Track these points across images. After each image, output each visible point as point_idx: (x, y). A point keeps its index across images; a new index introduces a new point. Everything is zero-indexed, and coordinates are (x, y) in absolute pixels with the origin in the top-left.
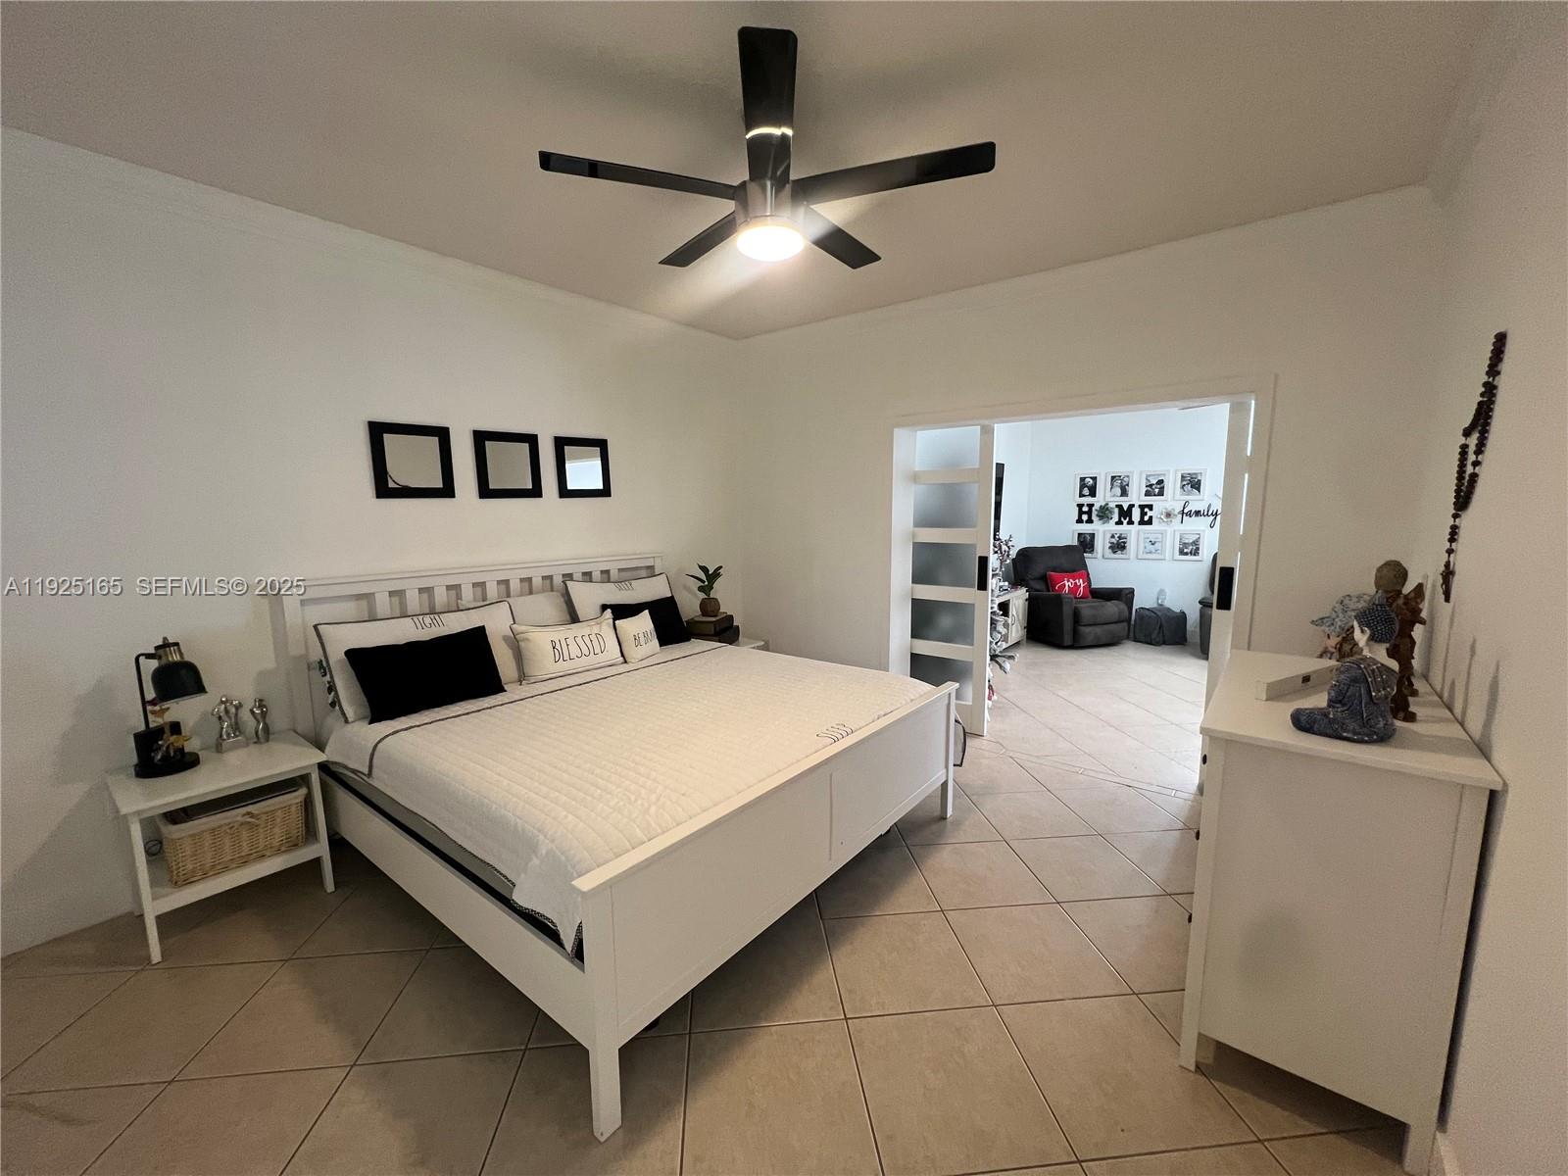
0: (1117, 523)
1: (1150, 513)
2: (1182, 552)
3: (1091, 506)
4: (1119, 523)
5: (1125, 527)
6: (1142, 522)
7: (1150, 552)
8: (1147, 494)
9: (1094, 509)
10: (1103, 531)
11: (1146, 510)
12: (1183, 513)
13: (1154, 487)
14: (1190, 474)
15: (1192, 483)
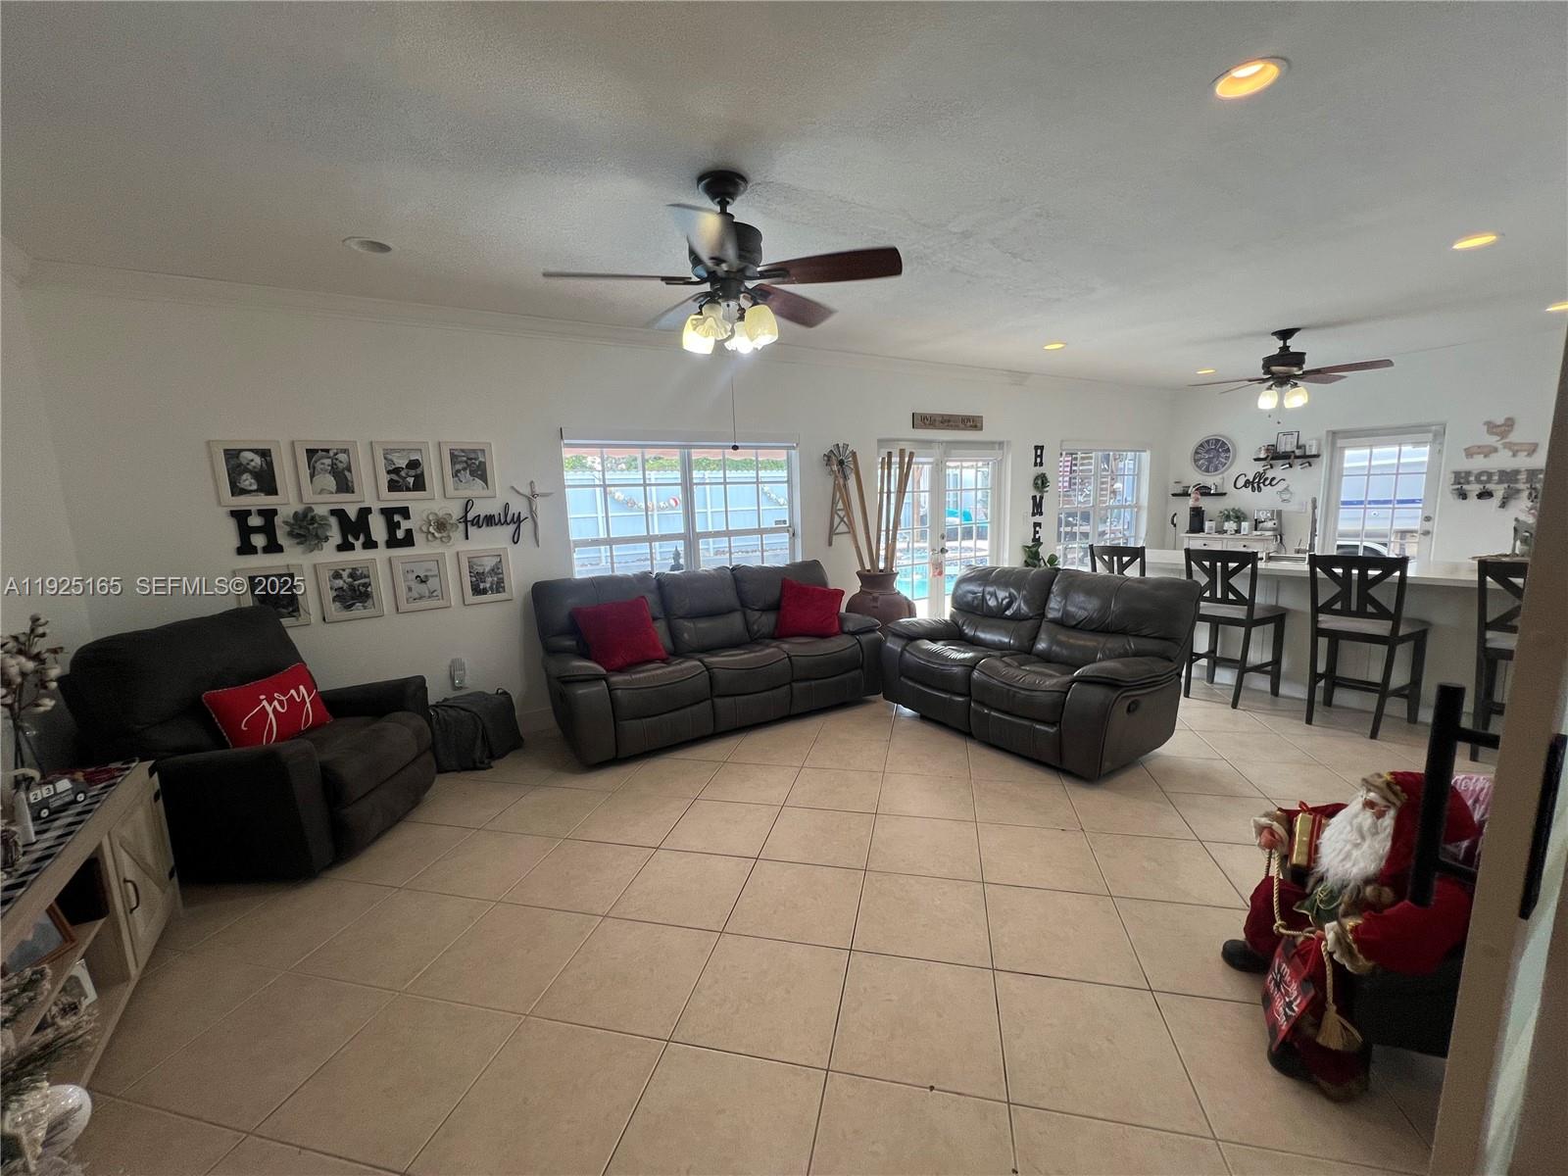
0: (341, 548)
1: (405, 525)
2: (477, 590)
3: (269, 515)
4: (345, 547)
5: (359, 555)
6: (393, 543)
8: (393, 486)
9: (278, 520)
11: (397, 518)
12: (466, 522)
13: (403, 473)
14: (463, 451)
15: (471, 465)
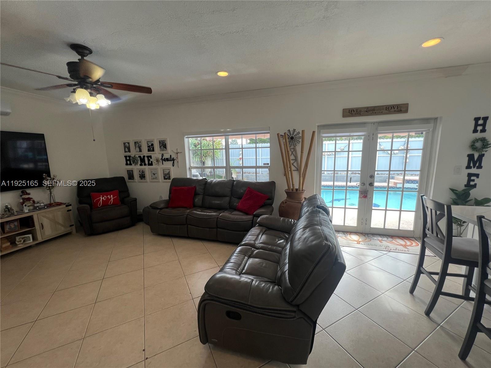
0: (140, 165)
1: (151, 160)
2: (165, 179)
3: (130, 157)
5: (143, 167)
6: (149, 164)
7: (154, 179)
8: (149, 151)
10: (136, 168)
11: (150, 158)
12: (162, 160)
13: (150, 147)
14: (161, 141)
15: (163, 145)
